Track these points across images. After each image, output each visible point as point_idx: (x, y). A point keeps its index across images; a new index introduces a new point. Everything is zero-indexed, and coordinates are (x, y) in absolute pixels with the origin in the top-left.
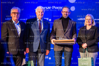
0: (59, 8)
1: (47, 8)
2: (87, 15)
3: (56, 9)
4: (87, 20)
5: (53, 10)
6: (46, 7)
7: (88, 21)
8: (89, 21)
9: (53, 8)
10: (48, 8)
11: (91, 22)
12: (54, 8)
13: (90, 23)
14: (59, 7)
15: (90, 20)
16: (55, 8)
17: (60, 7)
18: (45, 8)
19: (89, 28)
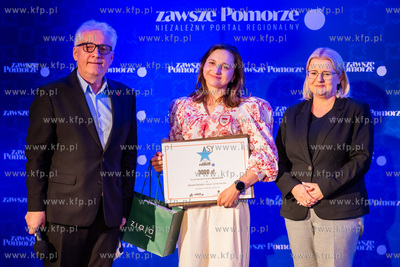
0: (252, 19)
1: (195, 18)
2: (316, 53)
3: (237, 23)
4: (314, 77)
5: (224, 27)
6: (191, 15)
7: (319, 79)
8: (323, 81)
9: (223, 19)
10: (201, 19)
11: (332, 84)
12: (229, 18)
13: (328, 88)
14: (252, 13)
15: (330, 77)
16: (234, 18)
17: (258, 12)
18: (189, 18)
19: (322, 108)
